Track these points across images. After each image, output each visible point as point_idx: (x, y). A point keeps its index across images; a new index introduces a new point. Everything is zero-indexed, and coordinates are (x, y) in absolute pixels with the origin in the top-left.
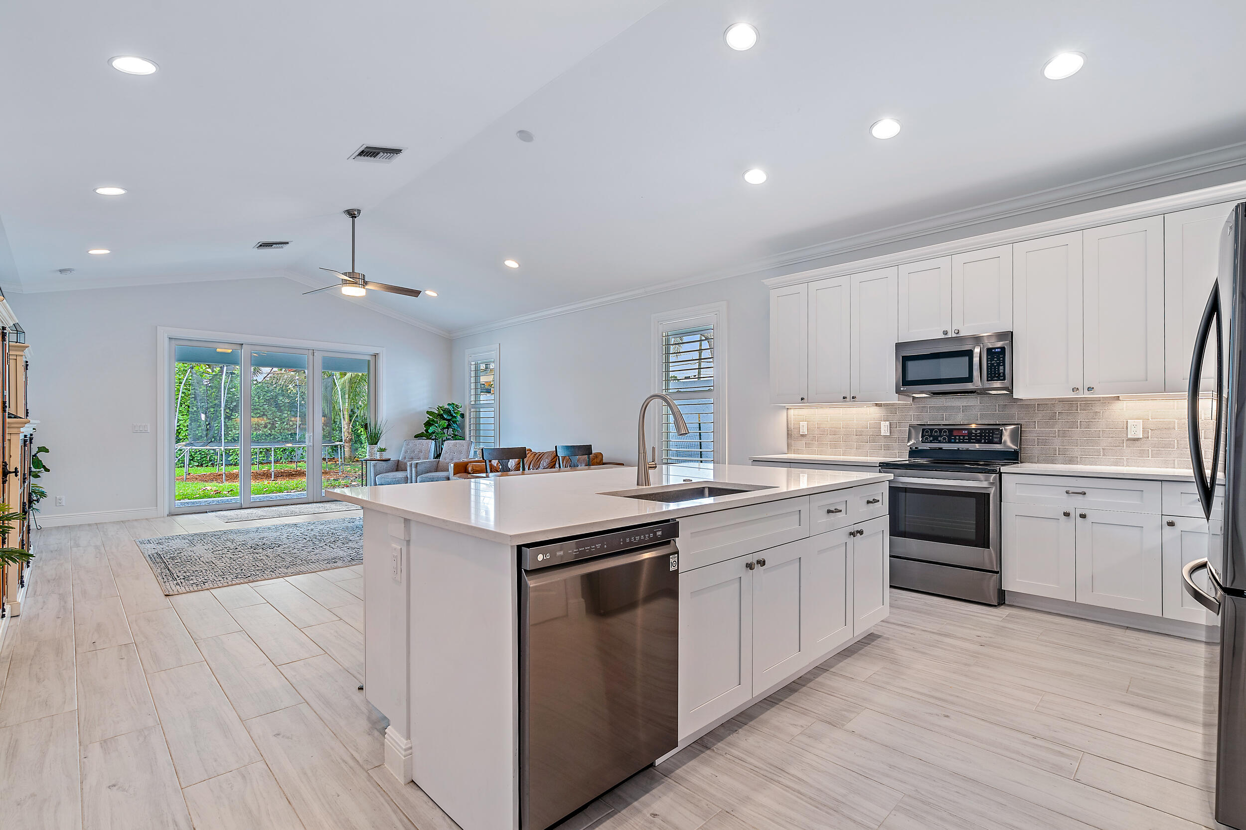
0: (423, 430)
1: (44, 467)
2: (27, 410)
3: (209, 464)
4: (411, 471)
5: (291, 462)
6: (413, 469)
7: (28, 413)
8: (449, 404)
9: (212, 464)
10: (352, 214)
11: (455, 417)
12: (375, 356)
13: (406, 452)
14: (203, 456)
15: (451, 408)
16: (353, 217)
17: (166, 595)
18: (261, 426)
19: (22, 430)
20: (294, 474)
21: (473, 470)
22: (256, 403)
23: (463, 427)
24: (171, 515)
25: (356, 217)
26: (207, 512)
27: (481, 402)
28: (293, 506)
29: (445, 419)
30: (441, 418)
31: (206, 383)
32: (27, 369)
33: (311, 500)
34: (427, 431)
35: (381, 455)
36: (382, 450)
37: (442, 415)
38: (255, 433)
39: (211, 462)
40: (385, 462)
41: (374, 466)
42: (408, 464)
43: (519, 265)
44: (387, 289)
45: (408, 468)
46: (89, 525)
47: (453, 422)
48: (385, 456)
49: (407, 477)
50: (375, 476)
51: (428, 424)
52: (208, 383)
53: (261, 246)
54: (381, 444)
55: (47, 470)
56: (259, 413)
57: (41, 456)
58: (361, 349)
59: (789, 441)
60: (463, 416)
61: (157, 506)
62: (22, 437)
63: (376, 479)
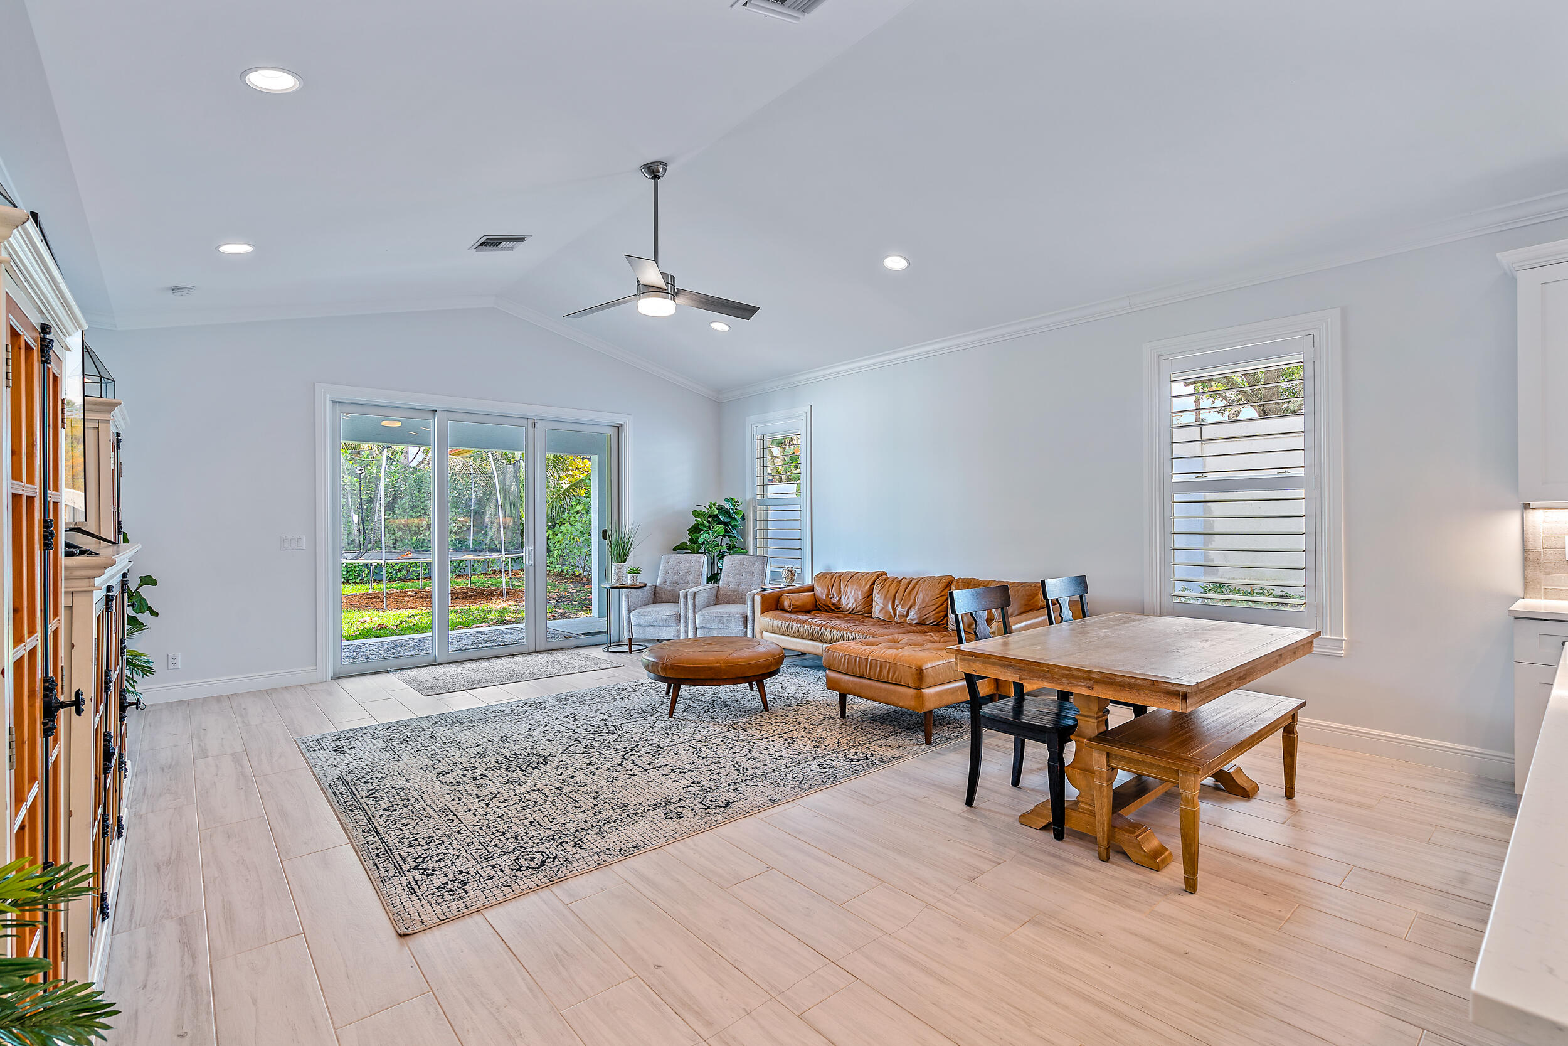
0: (686, 538)
1: (150, 608)
2: (119, 523)
3: (358, 581)
4: (686, 604)
5: (459, 575)
6: (690, 603)
7: (121, 527)
8: (727, 500)
9: (361, 580)
10: (654, 171)
11: (735, 519)
12: (619, 428)
13: (666, 573)
14: (349, 570)
15: (728, 506)
16: (655, 176)
17: (401, 936)
18: (422, 529)
19: (97, 581)
20: (471, 596)
21: (791, 604)
22: (416, 497)
23: (744, 534)
24: (337, 677)
25: (659, 177)
26: (387, 672)
27: (769, 497)
28: (510, 660)
29: (720, 522)
30: (715, 521)
31: (360, 472)
32: (118, 448)
33: (532, 649)
34: (692, 540)
35: (634, 580)
36: (635, 571)
37: (716, 516)
38: (415, 538)
39: (360, 578)
40: (640, 589)
41: (628, 597)
42: (681, 594)
43: (909, 263)
44: (702, 302)
45: (681, 600)
46: (218, 699)
47: (731, 526)
48: (641, 579)
49: (680, 614)
50: (629, 612)
51: (696, 530)
52: (363, 471)
53: (482, 244)
54: (631, 562)
55: (154, 614)
56: (420, 512)
57: (146, 592)
58: (601, 417)
59: (1531, 573)
60: (743, 518)
61: (316, 665)
62: (99, 595)
63: (631, 617)
